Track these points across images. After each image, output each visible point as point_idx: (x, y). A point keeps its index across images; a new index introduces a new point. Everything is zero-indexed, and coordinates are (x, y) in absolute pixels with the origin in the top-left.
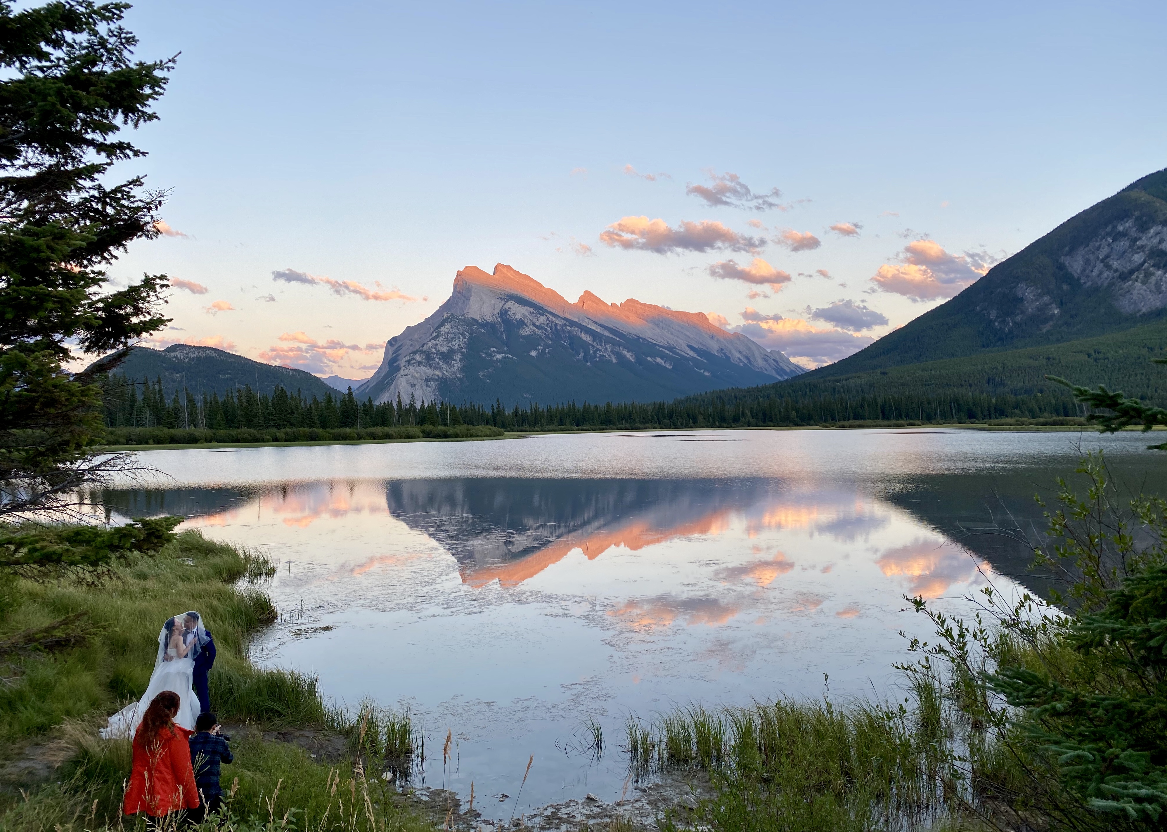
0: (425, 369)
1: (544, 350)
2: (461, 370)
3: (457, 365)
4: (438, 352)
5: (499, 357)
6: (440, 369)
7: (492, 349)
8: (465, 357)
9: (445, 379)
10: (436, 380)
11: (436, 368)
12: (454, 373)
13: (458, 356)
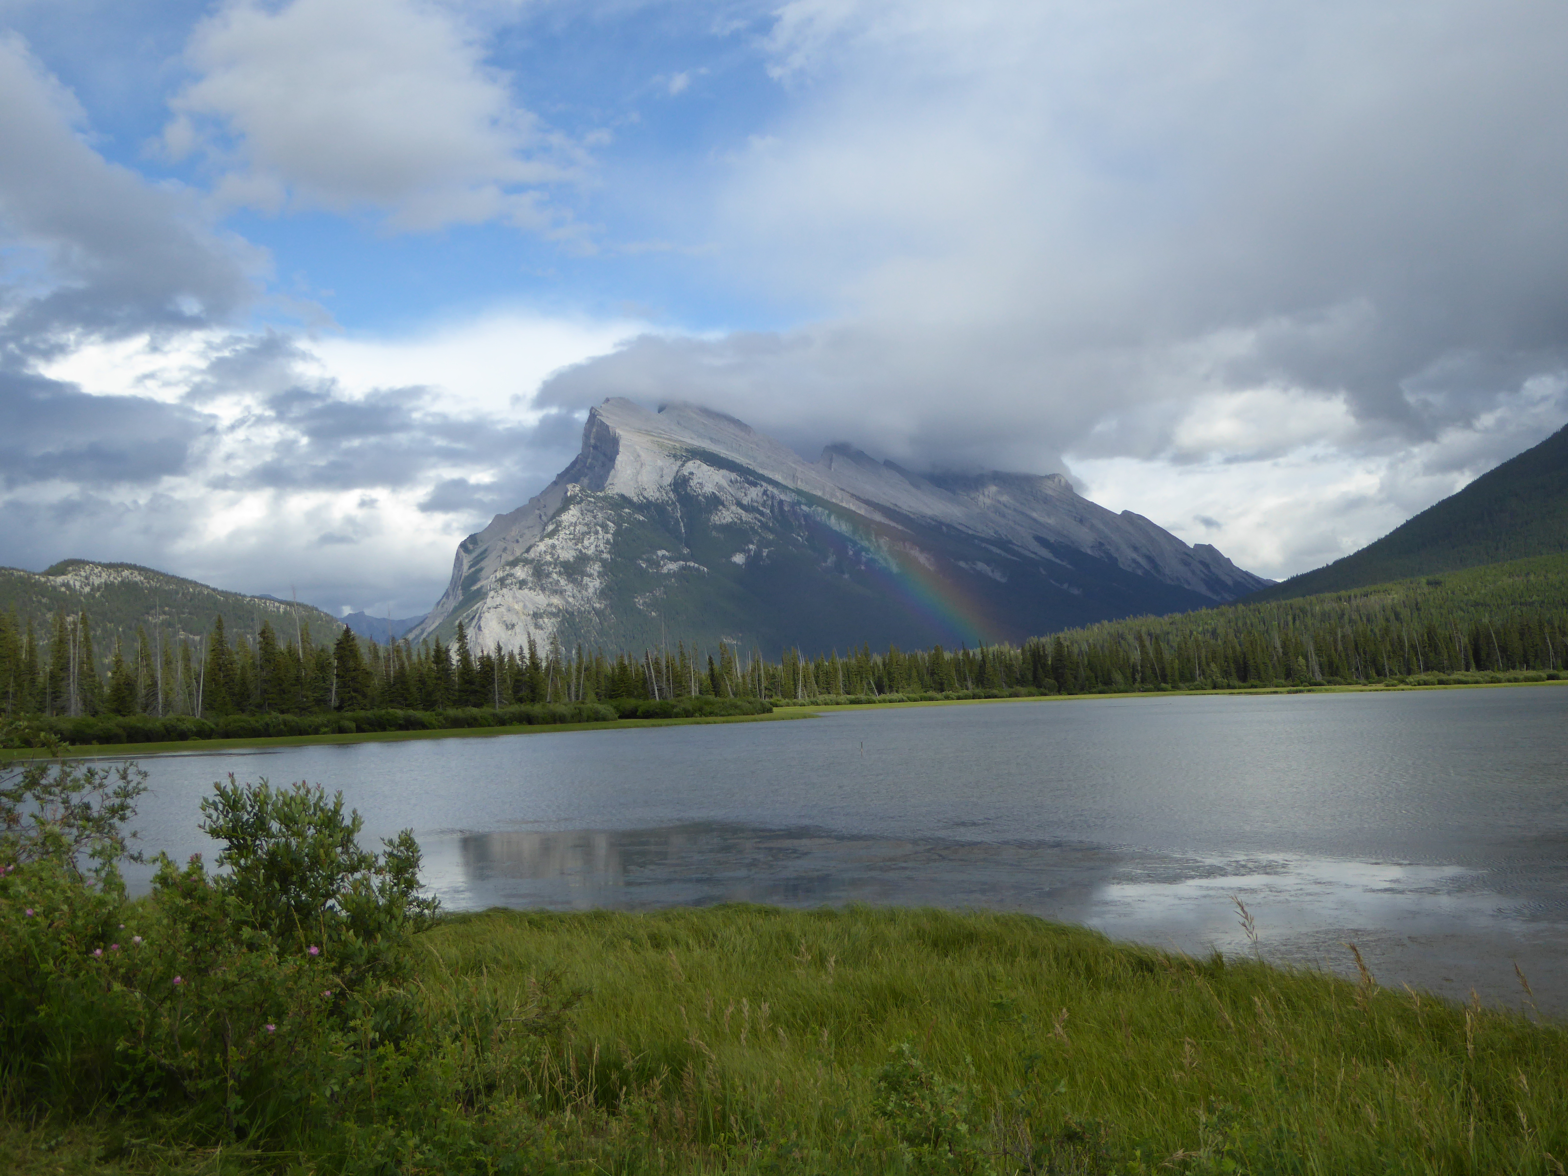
0: (531, 594)
1: (758, 553)
2: (602, 594)
3: (594, 584)
4: (556, 562)
5: (673, 566)
6: (561, 592)
7: (660, 553)
8: (608, 568)
9: (572, 614)
10: (554, 615)
11: (555, 592)
12: (589, 600)
13: (595, 568)
